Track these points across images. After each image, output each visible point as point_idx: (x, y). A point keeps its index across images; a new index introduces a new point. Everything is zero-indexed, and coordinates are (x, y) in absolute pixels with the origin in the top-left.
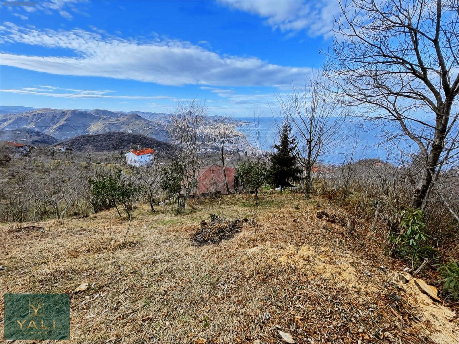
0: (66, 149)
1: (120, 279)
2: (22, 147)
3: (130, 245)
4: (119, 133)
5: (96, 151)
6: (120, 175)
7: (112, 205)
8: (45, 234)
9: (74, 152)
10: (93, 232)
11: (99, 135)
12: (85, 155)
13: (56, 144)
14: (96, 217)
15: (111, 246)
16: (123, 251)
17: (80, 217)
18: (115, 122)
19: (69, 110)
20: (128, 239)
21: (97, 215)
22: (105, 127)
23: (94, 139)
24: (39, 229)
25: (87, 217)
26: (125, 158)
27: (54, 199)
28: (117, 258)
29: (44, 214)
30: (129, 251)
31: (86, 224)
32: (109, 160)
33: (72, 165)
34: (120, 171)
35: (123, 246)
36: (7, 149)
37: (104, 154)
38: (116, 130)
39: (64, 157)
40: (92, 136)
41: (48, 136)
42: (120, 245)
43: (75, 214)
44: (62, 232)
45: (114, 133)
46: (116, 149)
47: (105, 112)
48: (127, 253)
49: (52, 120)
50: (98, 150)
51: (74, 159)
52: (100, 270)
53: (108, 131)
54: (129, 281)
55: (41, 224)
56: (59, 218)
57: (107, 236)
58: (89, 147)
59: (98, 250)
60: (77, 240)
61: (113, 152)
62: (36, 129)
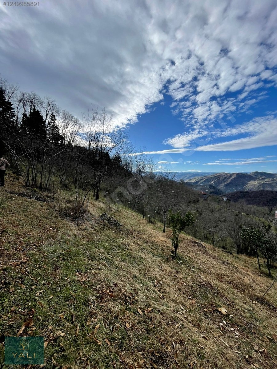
0: (227, 199)
1: (255, 333)
2: (205, 195)
3: (269, 305)
4: (272, 192)
5: (248, 205)
6: (268, 230)
7: (252, 253)
8: (205, 253)
9: (231, 202)
10: (235, 269)
11: (252, 192)
12: (239, 205)
13: (222, 195)
14: (238, 258)
15: (249, 292)
16: (259, 305)
17: (227, 252)
18: (270, 182)
19: (235, 173)
20: (267, 297)
21: (239, 256)
22: (260, 186)
23: (248, 194)
24: (203, 247)
25: (231, 253)
26: (274, 215)
27: (213, 231)
28: (254, 309)
29: (205, 239)
30: (266, 310)
31: (230, 259)
32: (257, 213)
33: (228, 211)
34: (270, 227)
35: (261, 300)
36: (199, 195)
37: (254, 208)
38: (269, 189)
39: (225, 205)
40: (247, 192)
41: (219, 190)
42: (258, 297)
43: (223, 247)
44: (215, 256)
45: (267, 191)
46: (266, 205)
47: (262, 174)
48: (264, 310)
49: (224, 179)
50: (250, 204)
51: (230, 208)
52: (237, 307)
53: (261, 189)
54: (264, 344)
55: (204, 244)
56: (214, 245)
57: (247, 280)
58: (243, 200)
59: (237, 287)
60: (223, 268)
61: (263, 208)
62: (214, 185)
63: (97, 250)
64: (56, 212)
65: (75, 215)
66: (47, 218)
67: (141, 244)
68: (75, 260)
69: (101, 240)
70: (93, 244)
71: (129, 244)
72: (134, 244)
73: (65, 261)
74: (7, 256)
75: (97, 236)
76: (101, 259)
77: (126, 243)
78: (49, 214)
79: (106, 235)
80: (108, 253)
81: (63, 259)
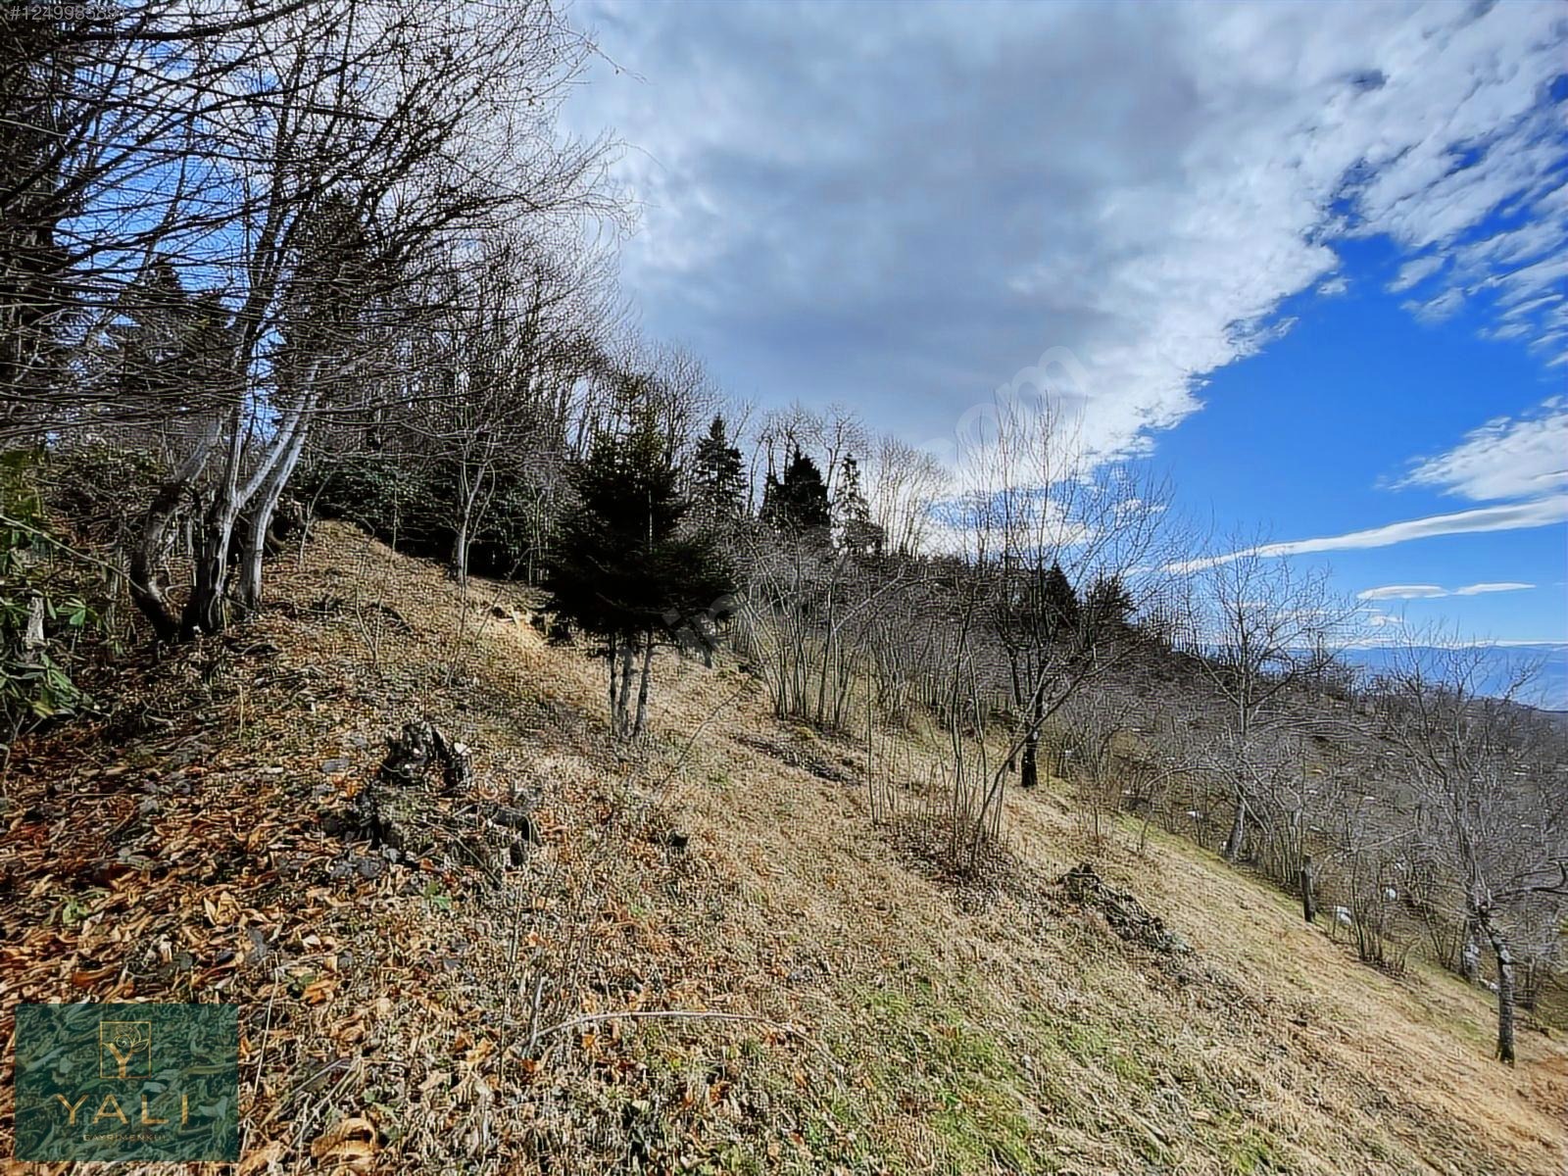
63: (1073, 1064)
64: (882, 832)
65: (954, 855)
66: (850, 852)
67: (1339, 1105)
68: (978, 1089)
69: (1085, 1012)
70: (1047, 1024)
71: (1255, 1082)
72: (1288, 1095)
73: (937, 1080)
74: (747, 990)
75: (1063, 985)
76: (1102, 1131)
77: (1238, 1073)
78: (856, 838)
79: (1104, 988)
80: (1135, 1103)
81: (931, 1070)
